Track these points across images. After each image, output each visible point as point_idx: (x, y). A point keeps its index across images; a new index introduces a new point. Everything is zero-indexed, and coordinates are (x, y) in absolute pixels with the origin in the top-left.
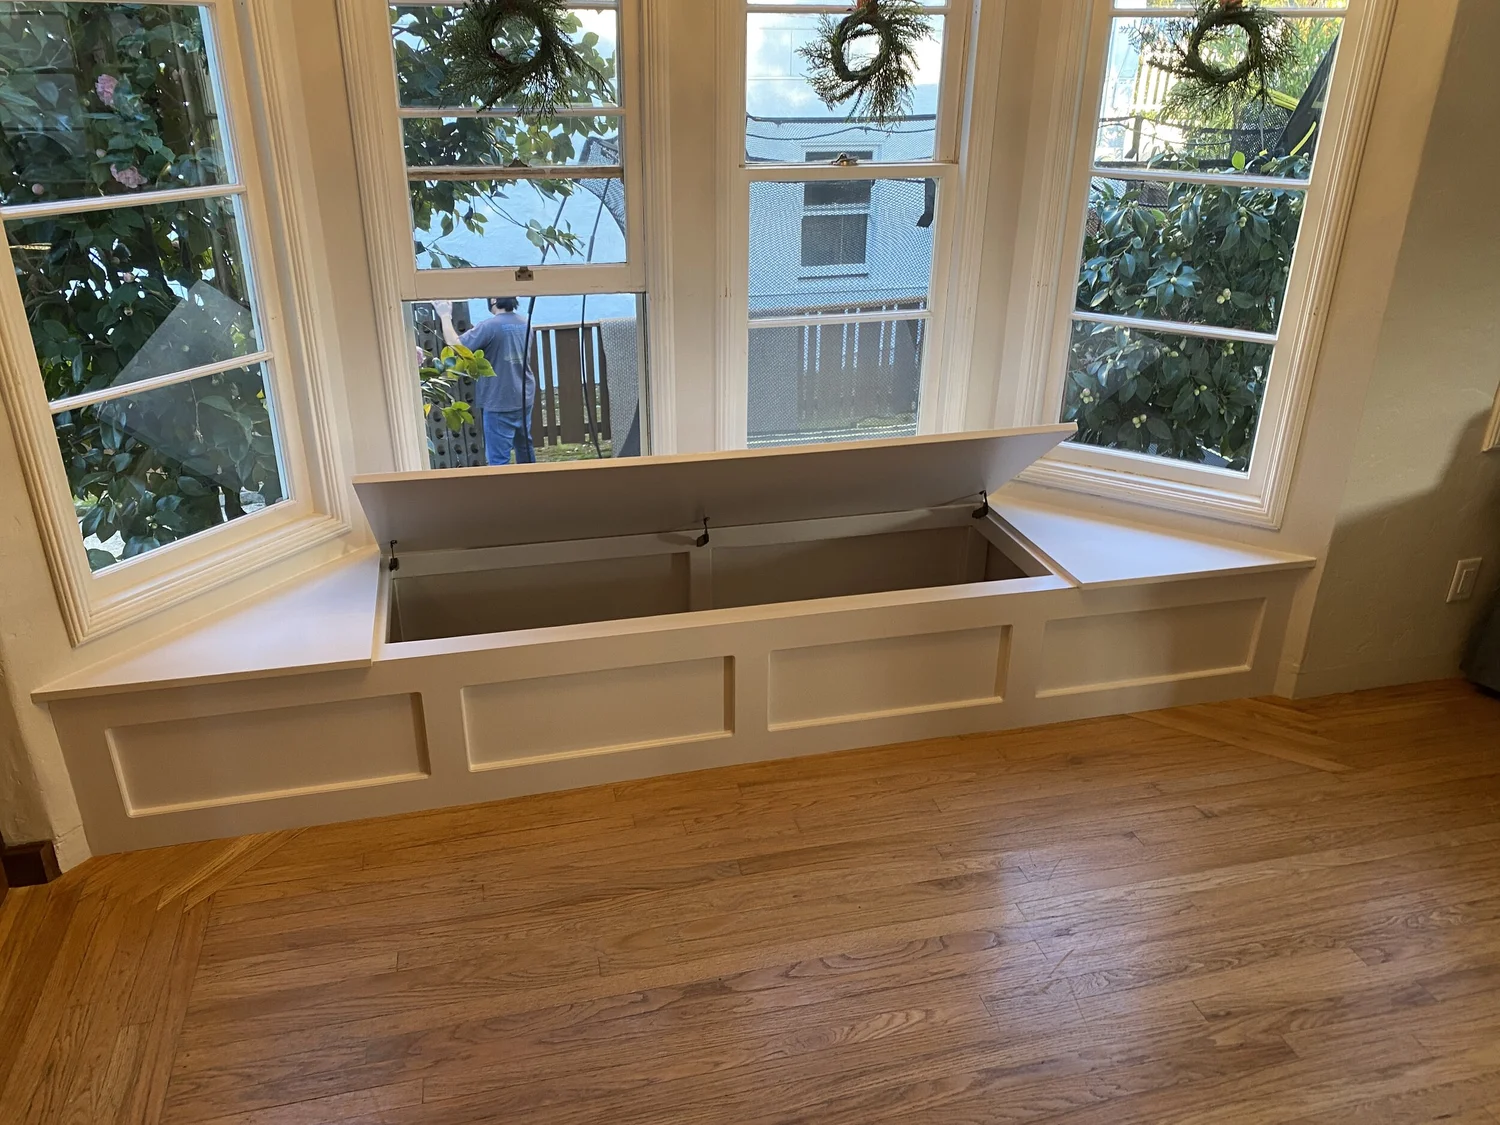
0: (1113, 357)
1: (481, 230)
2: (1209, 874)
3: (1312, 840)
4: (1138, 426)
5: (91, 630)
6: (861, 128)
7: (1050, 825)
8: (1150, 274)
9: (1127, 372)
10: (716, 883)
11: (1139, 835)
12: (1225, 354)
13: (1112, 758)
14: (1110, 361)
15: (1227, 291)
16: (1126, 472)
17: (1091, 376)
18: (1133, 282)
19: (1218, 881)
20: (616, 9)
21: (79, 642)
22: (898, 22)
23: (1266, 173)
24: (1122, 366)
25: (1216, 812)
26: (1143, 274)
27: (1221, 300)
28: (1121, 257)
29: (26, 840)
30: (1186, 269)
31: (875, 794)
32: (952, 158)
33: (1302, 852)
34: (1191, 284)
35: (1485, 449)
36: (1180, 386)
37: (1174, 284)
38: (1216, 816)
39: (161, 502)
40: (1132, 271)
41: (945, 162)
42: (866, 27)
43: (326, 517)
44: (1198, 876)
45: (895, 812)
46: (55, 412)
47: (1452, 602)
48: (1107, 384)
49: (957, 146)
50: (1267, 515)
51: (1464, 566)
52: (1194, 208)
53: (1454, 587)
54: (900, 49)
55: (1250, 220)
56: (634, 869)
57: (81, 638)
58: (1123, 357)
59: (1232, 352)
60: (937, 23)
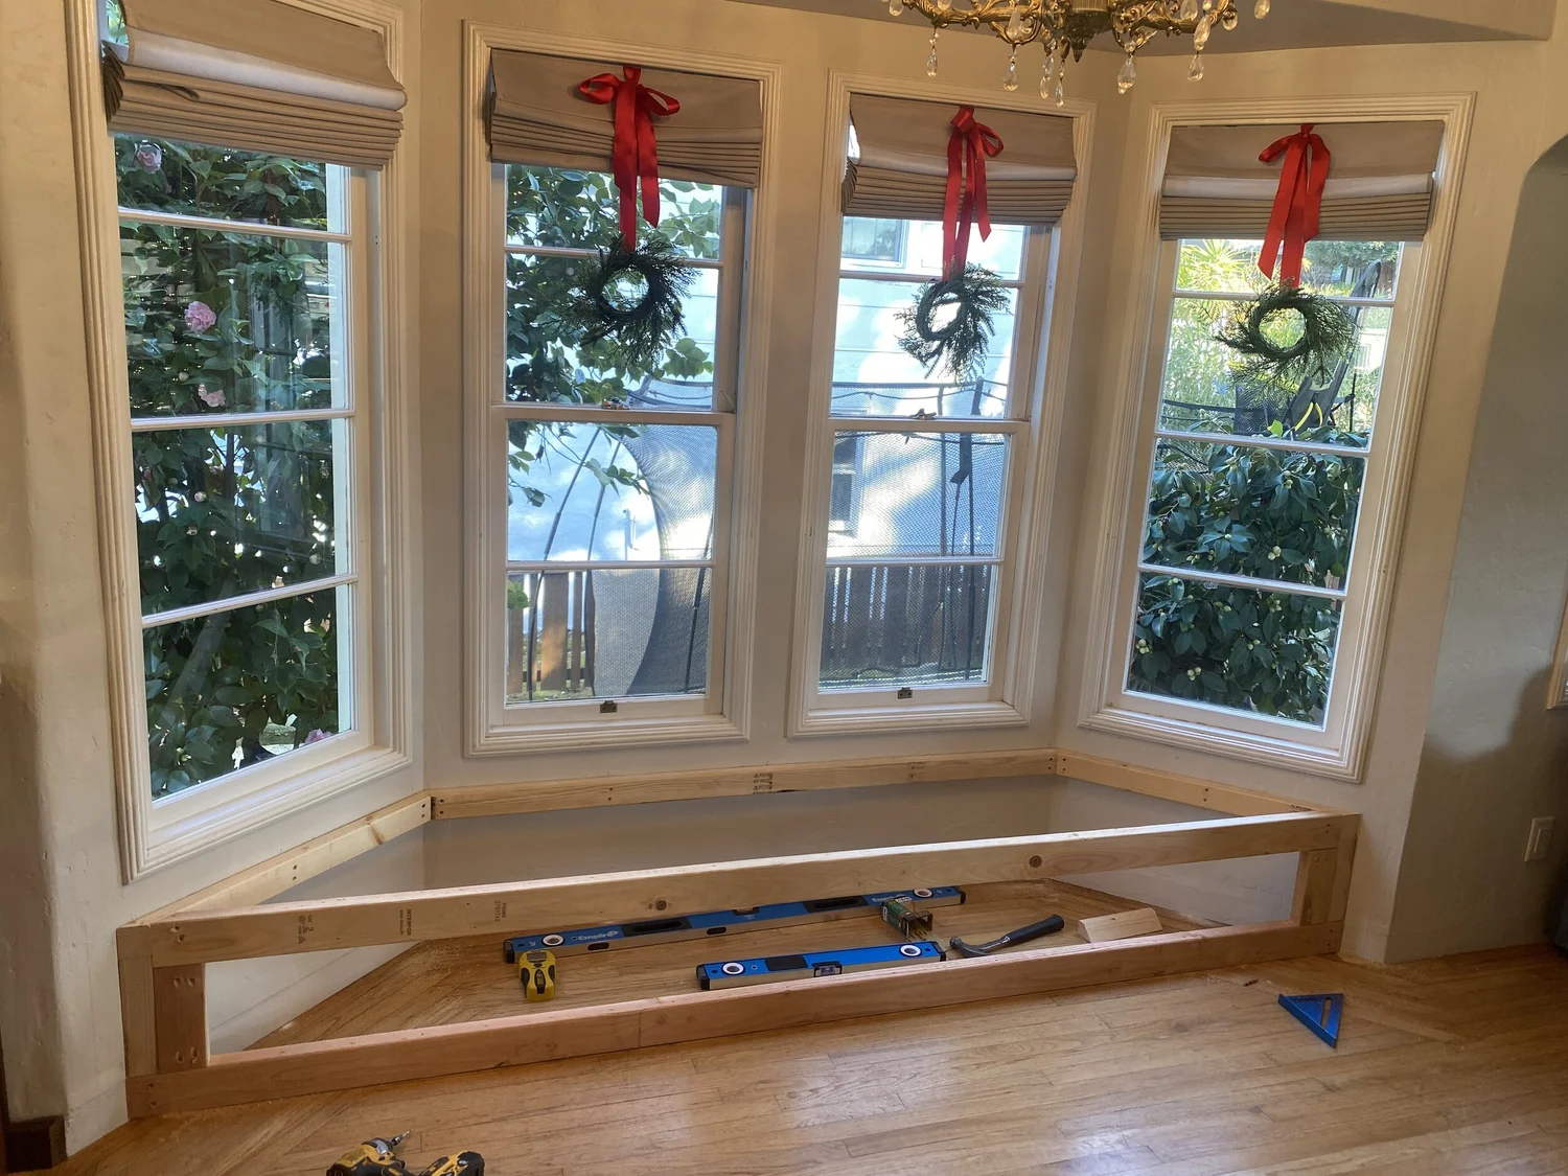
0: (1166, 610)
1: (526, 468)
2: (1348, 1153)
3: (1445, 1116)
4: (1192, 679)
5: (147, 865)
6: (866, 393)
7: (1169, 1099)
8: (1201, 531)
9: (1181, 625)
10: (824, 1167)
11: (1265, 1110)
12: (1273, 610)
13: (1217, 1024)
14: (1162, 614)
15: (1277, 548)
16: (1198, 723)
17: (1146, 627)
18: (1183, 539)
19: (1360, 1162)
20: (719, 268)
21: (132, 878)
22: (983, 293)
23: (1327, 441)
24: (1175, 619)
25: (1338, 1085)
26: (1193, 531)
27: (1272, 557)
28: (1169, 516)
29: (36, 1114)
30: (1236, 527)
31: (979, 1066)
32: (1022, 416)
33: (1440, 1129)
34: (1245, 539)
35: (1549, 708)
36: (1233, 641)
37: (1228, 540)
38: (1339, 1089)
39: (191, 733)
40: (1181, 528)
41: (1015, 419)
42: (952, 295)
43: (388, 750)
44: (1338, 1156)
45: (1004, 1086)
46: (145, 627)
47: (1530, 861)
48: (1163, 635)
49: (1029, 404)
50: (1347, 768)
51: (1539, 825)
52: (1241, 469)
53: (1531, 846)
54: (979, 315)
55: (1296, 482)
56: (729, 1150)
57: (135, 874)
58: (1176, 610)
59: (1280, 609)
60: (1013, 295)
